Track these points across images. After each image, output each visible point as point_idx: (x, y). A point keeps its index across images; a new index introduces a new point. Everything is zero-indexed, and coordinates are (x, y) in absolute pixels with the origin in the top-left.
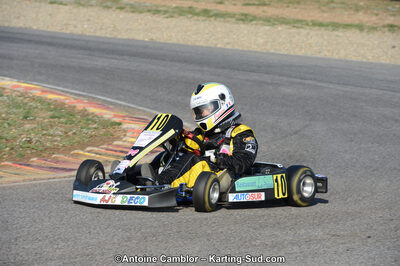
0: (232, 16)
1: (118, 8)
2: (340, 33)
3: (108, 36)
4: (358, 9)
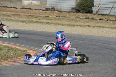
0: (44, 23)
1: (12, 21)
2: (75, 27)
3: (12, 28)
4: (77, 21)
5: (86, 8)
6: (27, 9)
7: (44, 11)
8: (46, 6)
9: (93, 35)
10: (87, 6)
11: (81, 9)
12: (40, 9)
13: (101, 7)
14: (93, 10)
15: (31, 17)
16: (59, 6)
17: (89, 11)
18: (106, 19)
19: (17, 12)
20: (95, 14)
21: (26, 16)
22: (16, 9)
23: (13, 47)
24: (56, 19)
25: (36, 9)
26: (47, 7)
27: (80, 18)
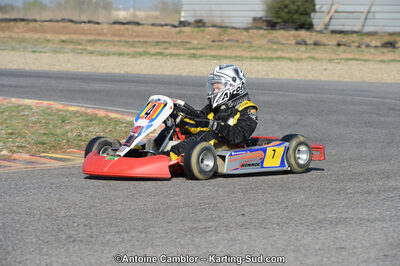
0: (183, 55)
1: (88, 53)
3: (90, 71)
4: (275, 50)
5: (295, 16)
6: (128, 23)
7: (177, 29)
8: (180, 17)
9: (336, 79)
10: (297, 12)
11: (279, 20)
12: (163, 23)
13: (336, 12)
14: (315, 21)
15: (140, 44)
16: (217, 13)
17: (304, 24)
18: (356, 44)
19: (99, 34)
20: (320, 32)
21: (127, 42)
22: (97, 26)
23: (101, 113)
24: (211, 46)
25: (153, 25)
26: (182, 19)
27: (279, 43)
